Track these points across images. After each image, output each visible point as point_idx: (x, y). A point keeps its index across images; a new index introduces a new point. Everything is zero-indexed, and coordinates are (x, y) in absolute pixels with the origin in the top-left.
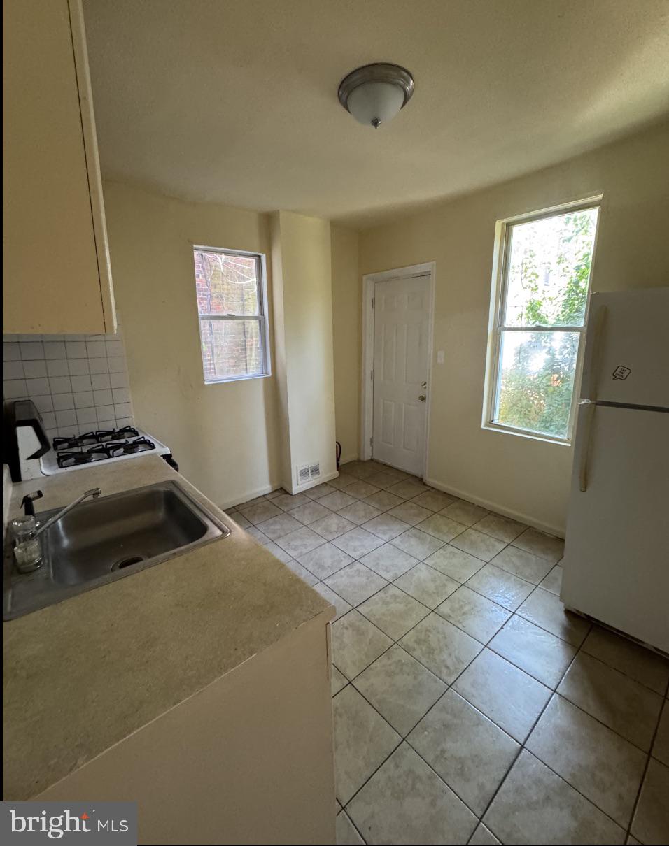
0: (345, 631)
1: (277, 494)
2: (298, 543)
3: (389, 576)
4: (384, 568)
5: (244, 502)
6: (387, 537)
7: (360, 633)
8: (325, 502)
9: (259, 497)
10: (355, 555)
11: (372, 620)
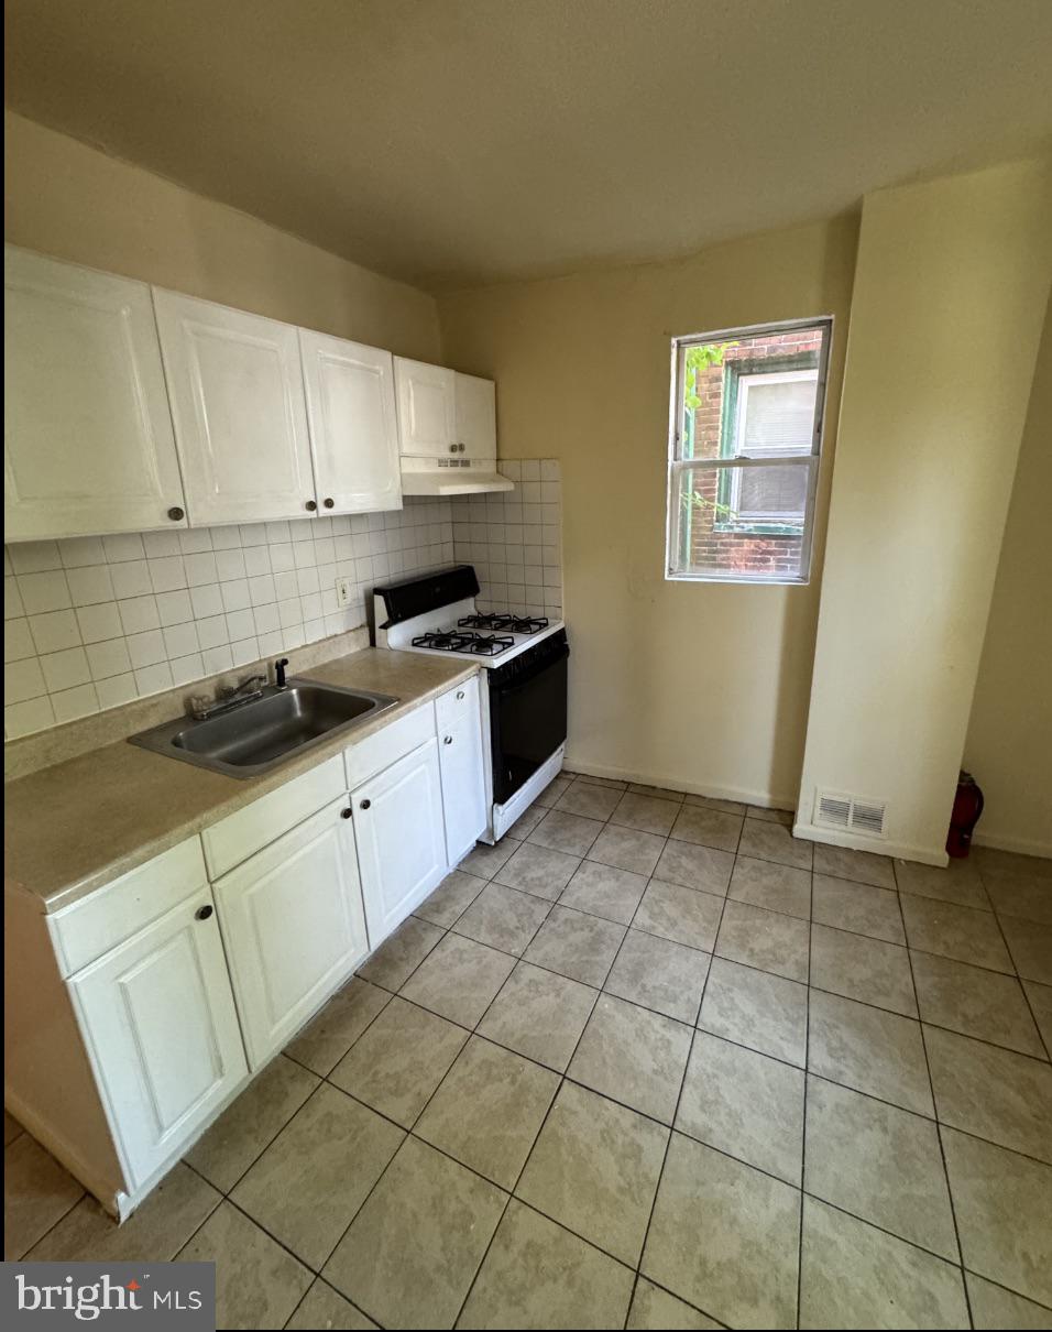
0: (507, 1080)
1: (774, 816)
2: (671, 910)
3: (691, 1114)
4: (711, 1097)
5: (710, 796)
6: (821, 1060)
7: (512, 1110)
8: (825, 891)
9: (740, 804)
10: (710, 1017)
11: (551, 1123)
